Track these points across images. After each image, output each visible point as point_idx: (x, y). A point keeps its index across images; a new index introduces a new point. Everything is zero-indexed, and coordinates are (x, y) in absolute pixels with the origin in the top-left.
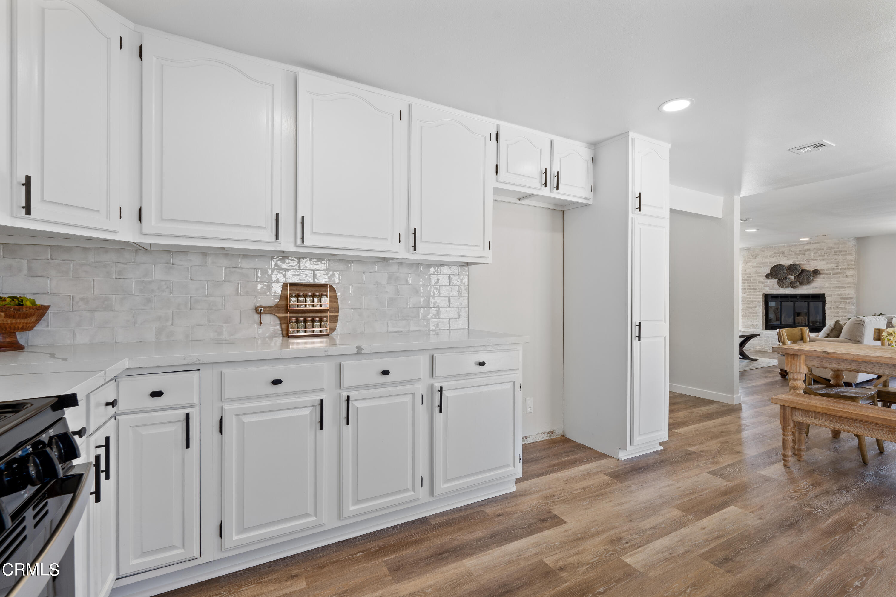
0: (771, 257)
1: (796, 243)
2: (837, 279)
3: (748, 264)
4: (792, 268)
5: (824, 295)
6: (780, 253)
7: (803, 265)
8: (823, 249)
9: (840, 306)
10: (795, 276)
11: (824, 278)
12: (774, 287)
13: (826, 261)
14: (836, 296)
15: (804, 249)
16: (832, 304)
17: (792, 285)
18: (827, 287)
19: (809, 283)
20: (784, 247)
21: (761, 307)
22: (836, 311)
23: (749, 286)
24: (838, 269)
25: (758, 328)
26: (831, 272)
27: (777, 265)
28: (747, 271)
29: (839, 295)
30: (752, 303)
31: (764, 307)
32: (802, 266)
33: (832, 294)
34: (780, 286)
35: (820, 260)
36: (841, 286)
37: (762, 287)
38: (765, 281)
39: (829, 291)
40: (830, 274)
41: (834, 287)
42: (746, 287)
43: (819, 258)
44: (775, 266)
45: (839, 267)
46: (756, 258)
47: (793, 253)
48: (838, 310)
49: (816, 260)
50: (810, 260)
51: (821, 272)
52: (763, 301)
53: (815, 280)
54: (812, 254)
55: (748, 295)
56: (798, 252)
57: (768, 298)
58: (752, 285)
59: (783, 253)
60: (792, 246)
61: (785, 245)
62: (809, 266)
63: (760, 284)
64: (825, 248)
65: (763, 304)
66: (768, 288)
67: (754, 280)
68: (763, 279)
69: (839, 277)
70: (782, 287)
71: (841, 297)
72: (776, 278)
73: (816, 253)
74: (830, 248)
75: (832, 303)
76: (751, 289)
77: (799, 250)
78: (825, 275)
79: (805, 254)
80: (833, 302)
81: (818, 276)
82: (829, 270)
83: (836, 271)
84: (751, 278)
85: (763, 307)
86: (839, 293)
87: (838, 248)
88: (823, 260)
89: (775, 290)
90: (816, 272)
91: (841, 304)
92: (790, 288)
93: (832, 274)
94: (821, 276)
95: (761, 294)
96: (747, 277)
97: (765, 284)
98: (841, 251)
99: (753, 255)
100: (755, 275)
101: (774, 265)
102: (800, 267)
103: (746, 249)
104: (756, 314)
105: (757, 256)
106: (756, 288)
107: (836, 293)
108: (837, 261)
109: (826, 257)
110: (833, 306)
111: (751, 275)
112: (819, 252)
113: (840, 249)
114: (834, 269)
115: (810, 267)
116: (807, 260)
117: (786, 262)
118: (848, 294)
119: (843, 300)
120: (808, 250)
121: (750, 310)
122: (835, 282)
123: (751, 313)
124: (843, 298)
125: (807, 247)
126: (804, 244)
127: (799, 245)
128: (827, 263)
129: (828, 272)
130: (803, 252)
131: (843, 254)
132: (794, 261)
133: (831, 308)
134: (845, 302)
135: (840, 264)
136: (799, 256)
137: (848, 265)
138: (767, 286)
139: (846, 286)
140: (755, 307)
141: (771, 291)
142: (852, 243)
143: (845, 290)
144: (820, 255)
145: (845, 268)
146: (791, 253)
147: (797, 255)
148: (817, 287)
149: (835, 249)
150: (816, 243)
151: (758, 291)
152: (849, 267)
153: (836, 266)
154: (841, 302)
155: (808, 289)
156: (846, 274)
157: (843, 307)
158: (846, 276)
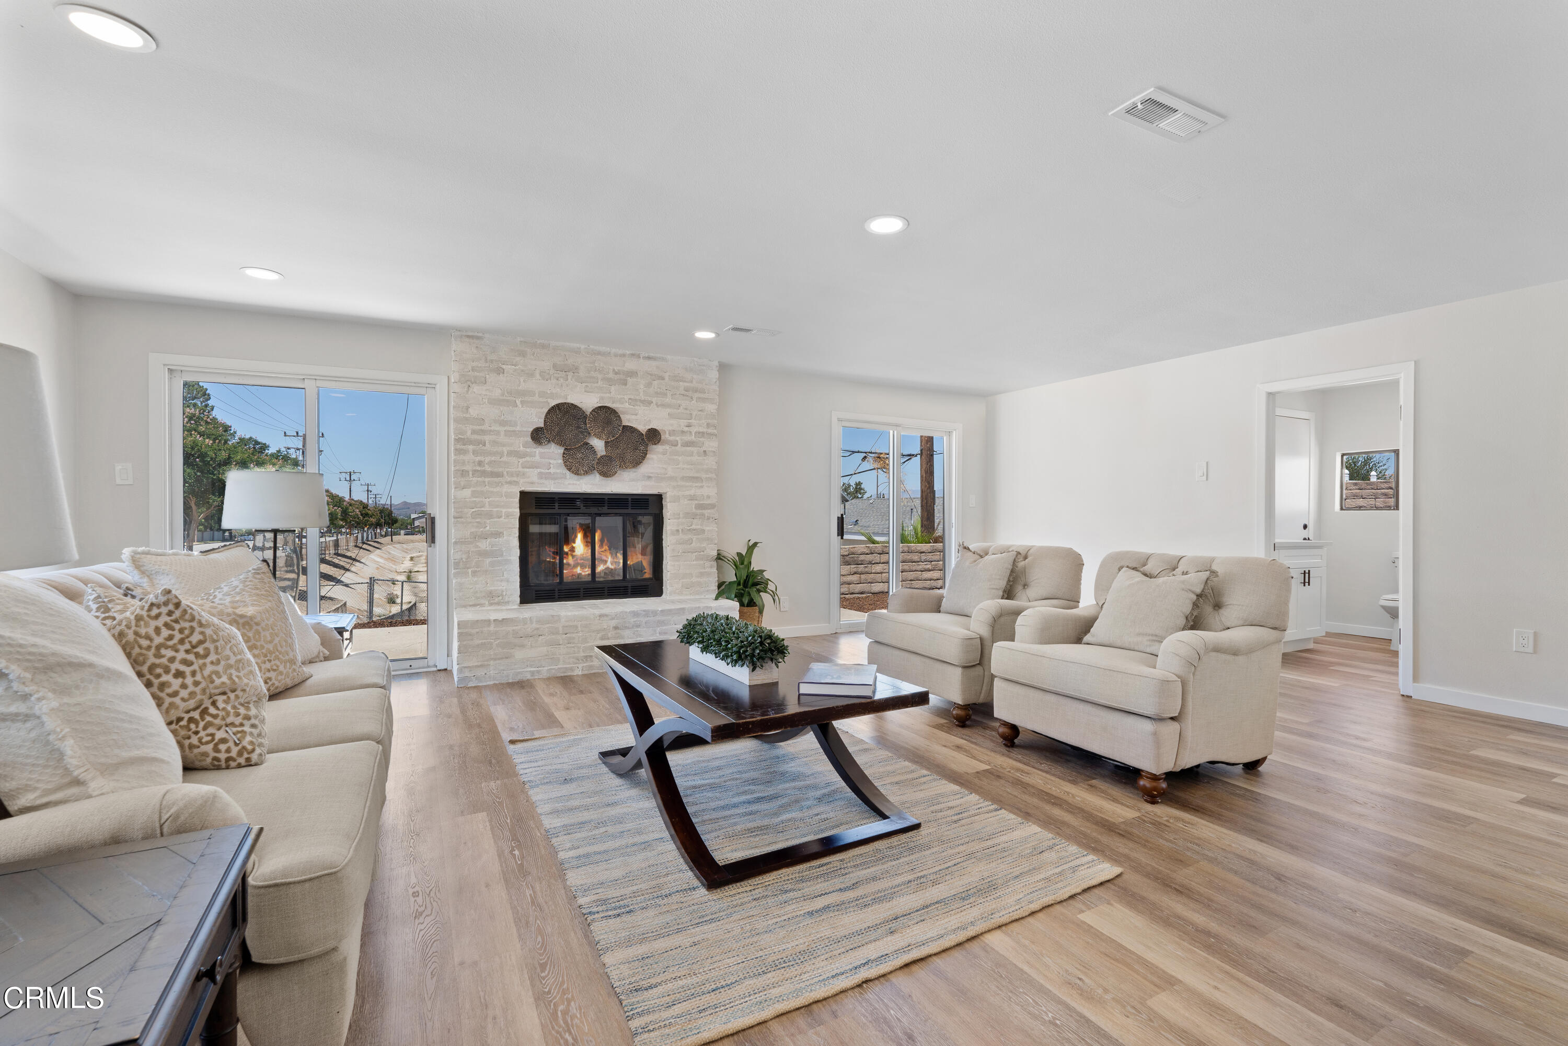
0: (545, 376)
2: (689, 458)
3: (476, 389)
4: (601, 418)
5: (661, 496)
6: (566, 370)
7: (624, 413)
8: (663, 379)
9: (694, 527)
10: (607, 443)
11: (664, 454)
12: (552, 471)
13: (669, 410)
14: (686, 502)
15: (625, 369)
16: (680, 520)
17: (602, 469)
18: (671, 478)
19: (636, 464)
20: (577, 352)
21: (516, 532)
22: (686, 537)
23: (480, 463)
24: (690, 432)
25: (508, 602)
26: (678, 439)
27: (563, 404)
28: (473, 412)
29: (692, 498)
30: (488, 521)
32: (623, 416)
33: (675, 496)
34: (568, 468)
35: (657, 405)
36: (695, 475)
37: (520, 469)
38: (528, 450)
39: (671, 487)
40: (676, 445)
41: (683, 478)
42: (468, 467)
43: (654, 400)
44: (557, 406)
45: (694, 430)
46: (500, 371)
47: (600, 376)
48: (690, 536)
49: (650, 403)
50: (636, 400)
51: (661, 437)
52: (518, 514)
53: (648, 456)
54: (642, 387)
55: (473, 494)
56: (611, 375)
57: (531, 505)
58: (487, 459)
59: (575, 369)
60: (599, 353)
61: (583, 347)
62: (633, 417)
63: (514, 460)
64: (667, 378)
65: (515, 527)
66: (537, 471)
67: (495, 443)
68: (523, 442)
69: (691, 454)
70: (577, 473)
71: (696, 502)
72: (560, 443)
73: (649, 385)
74: (676, 378)
75: (679, 518)
76: (484, 473)
77: (614, 370)
78: (667, 447)
79: (626, 385)
80: (681, 516)
81: (655, 445)
82: (672, 433)
83: (687, 438)
84: (487, 438)
86: (692, 492)
87: (692, 382)
88: (663, 405)
89: (556, 479)
90: (654, 436)
91: (695, 521)
92: (594, 477)
93: (679, 445)
94: (659, 448)
95: (516, 491)
96: (474, 432)
97: (528, 459)
98: (696, 391)
99: (492, 361)
100: (496, 427)
101: (553, 403)
102: (618, 416)
103: (468, 337)
104: (502, 555)
105: (504, 367)
106: (500, 470)
107: (687, 493)
108: (688, 412)
109: (668, 400)
110: (681, 527)
111: (485, 427)
112: (655, 383)
113: (695, 384)
114: (683, 432)
116: (632, 401)
117: (586, 398)
118: (708, 497)
119: (699, 511)
120: (633, 374)
121: (484, 545)
122: (685, 466)
123: (484, 554)
124: (700, 507)
125: (631, 365)
126: (624, 355)
127: (616, 355)
128: (671, 416)
129: (672, 438)
130: (622, 376)
131: (700, 398)
132: (602, 398)
133: (678, 531)
134: (703, 515)
135: (692, 421)
136: (613, 388)
137: (708, 425)
138: (533, 466)
139: (704, 476)
140: (498, 534)
141: (543, 481)
142: (714, 374)
143: (702, 487)
144: (657, 393)
145: (703, 433)
146: (593, 374)
147: (610, 382)
148: (649, 477)
149: (685, 381)
150: (649, 358)
151: (510, 483)
152: (710, 431)
153: (687, 426)
154: (694, 516)
155: (633, 480)
156: (704, 448)
157: (699, 527)
158: (705, 451)
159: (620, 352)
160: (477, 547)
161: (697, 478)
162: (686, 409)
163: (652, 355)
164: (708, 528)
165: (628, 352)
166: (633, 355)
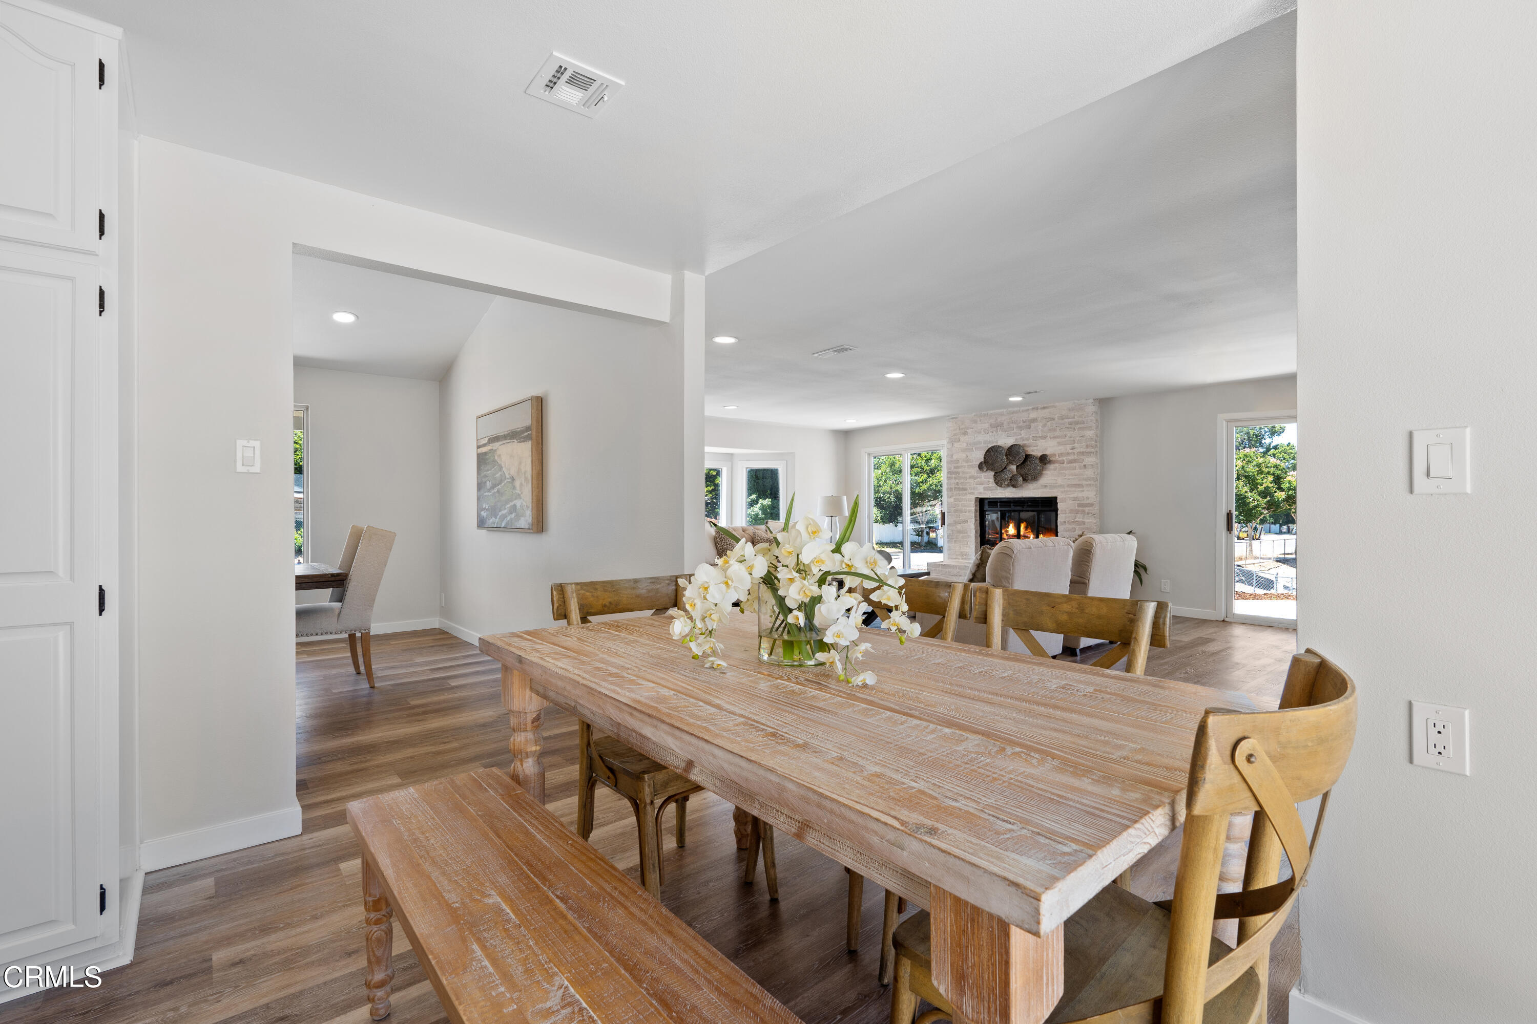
0: (986, 431)
1: (1018, 409)
2: (1073, 471)
3: (956, 445)
4: (1012, 451)
5: (1056, 498)
6: (997, 426)
7: (1029, 446)
8: (1054, 419)
9: (1077, 519)
10: (1017, 466)
11: (1055, 470)
12: (990, 485)
13: (1058, 440)
14: (1071, 502)
15: (1029, 418)
17: (1013, 484)
18: (1061, 486)
19: (1035, 478)
20: (1002, 414)
21: (973, 520)
22: (1071, 527)
23: (957, 484)
24: (1074, 453)
25: (970, 559)
26: (1064, 458)
27: (993, 447)
28: (955, 457)
29: (1075, 499)
30: (961, 514)
31: (978, 522)
32: (1026, 449)
33: (1065, 498)
34: (997, 484)
35: (1051, 438)
36: (1078, 483)
37: (975, 486)
38: (978, 475)
39: (1062, 492)
40: (1063, 463)
41: (1068, 486)
42: (953, 486)
43: (1048, 435)
44: (991, 448)
45: (1075, 451)
46: (966, 433)
47: (1015, 426)
49: (1046, 437)
50: (1037, 437)
51: (1052, 459)
52: (975, 510)
53: (1044, 472)
54: (1040, 427)
55: (955, 500)
56: (1021, 424)
57: (984, 505)
58: (961, 481)
59: (1001, 425)
60: (1014, 412)
61: (1005, 410)
62: (1035, 448)
63: (971, 481)
64: (1056, 419)
65: (975, 517)
66: (982, 486)
67: (963, 473)
68: (975, 471)
69: (1075, 468)
70: (1000, 486)
71: (1078, 502)
72: (992, 470)
73: (1045, 425)
74: (1063, 418)
76: (959, 489)
77: (1023, 420)
78: (1057, 465)
79: (1030, 428)
80: (1067, 512)
81: (1048, 465)
82: (1061, 455)
83: (1071, 457)
84: (960, 470)
85: (976, 521)
86: (1075, 495)
87: (1074, 418)
88: (1054, 437)
89: (992, 490)
90: (1044, 459)
91: (1078, 515)
92: (1011, 488)
93: (1065, 463)
94: (1052, 466)
95: (973, 497)
96: (955, 468)
97: (979, 479)
98: (1077, 423)
99: (962, 429)
100: (964, 464)
101: (990, 446)
102: (1024, 449)
103: (952, 418)
104: (967, 533)
105: (967, 431)
106: (966, 487)
107: (1072, 496)
108: (1072, 439)
109: (1058, 433)
110: (1067, 519)
111: (959, 465)
112: (1049, 423)
113: (1076, 419)
114: (1068, 453)
115: (1036, 451)
116: (1035, 438)
117: (1006, 441)
118: (1088, 498)
119: (1081, 509)
120: (1034, 420)
121: (959, 527)
122: (1070, 477)
123: (959, 532)
124: (1080, 505)
125: (1033, 415)
126: (1028, 410)
127: (1023, 411)
128: (1059, 444)
129: (1060, 459)
130: (1028, 423)
131: (1081, 428)
132: (1016, 439)
133: (1065, 522)
134: (1084, 511)
135: (1076, 445)
136: (1022, 432)
137: (1087, 446)
138: (981, 484)
139: (1084, 483)
140: (965, 522)
141: (986, 492)
142: (1091, 409)
143: (1083, 491)
144: (1050, 430)
145: (1083, 452)
146: (1012, 425)
147: (1020, 428)
148: (1046, 486)
149: (1069, 418)
150: (1044, 408)
151: (970, 493)
152: (1088, 450)
153: (1071, 449)
154: (1077, 512)
155: (1034, 489)
156: (1084, 463)
157: (1081, 520)
158: (1085, 465)
159: (1027, 408)
160: (956, 528)
161: (1079, 485)
162: (1071, 437)
163: (1045, 405)
164: (1088, 521)
165: (1031, 407)
166: (1033, 408)
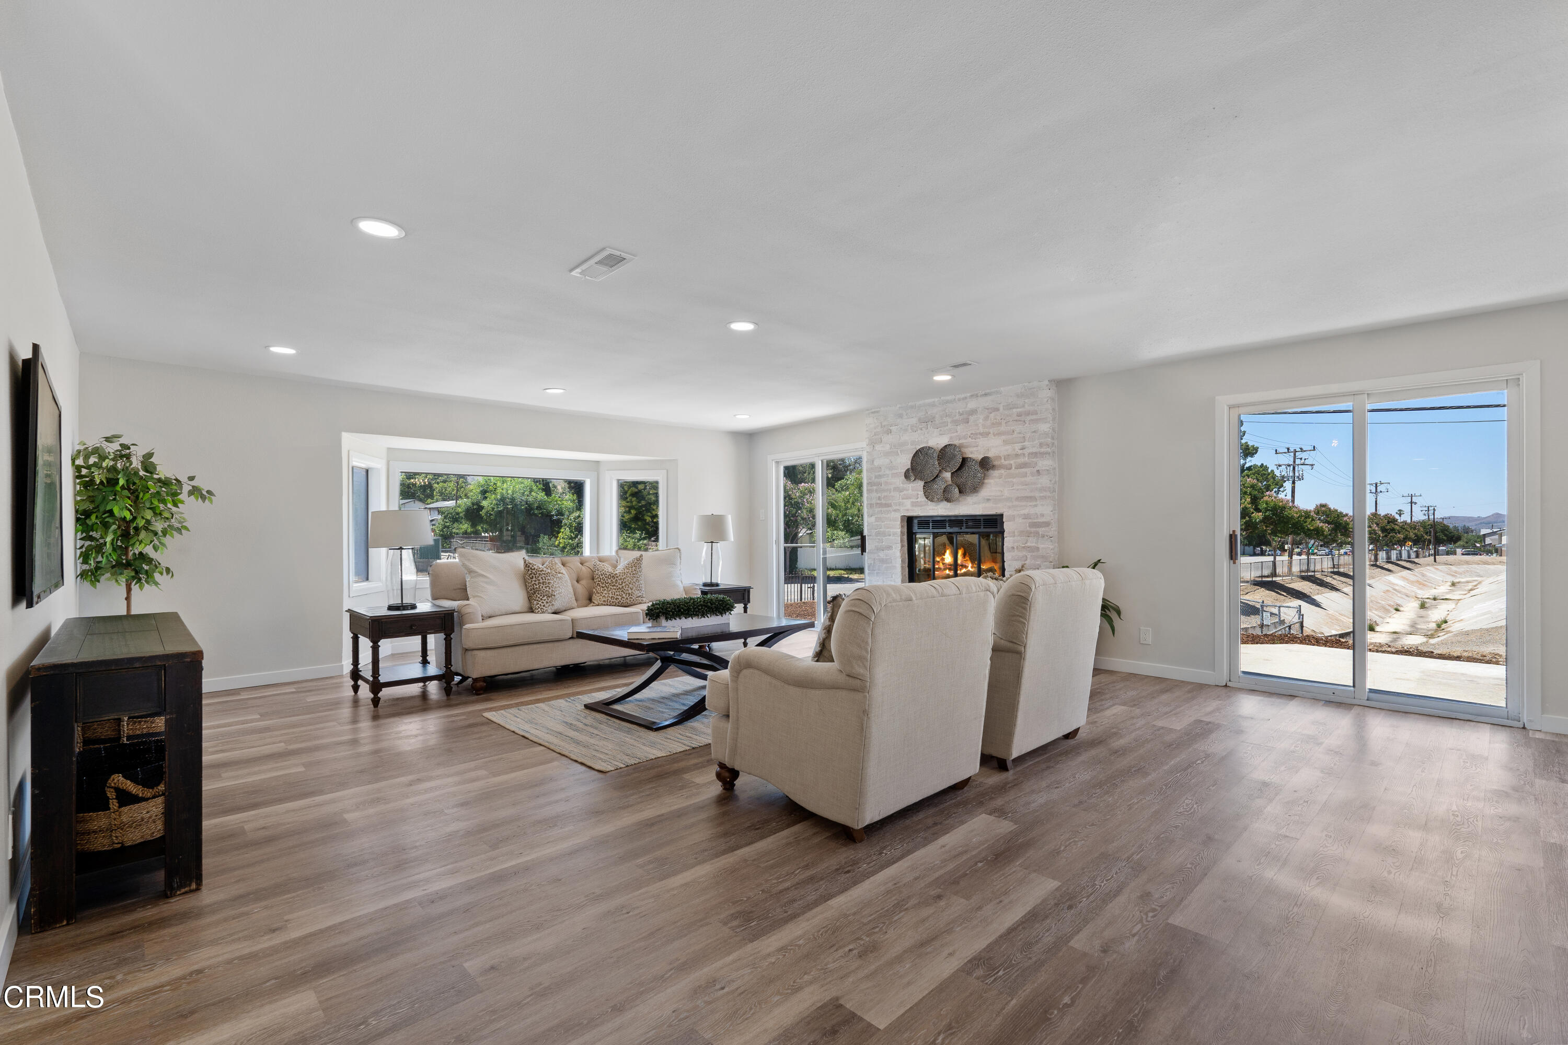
0: (913, 429)
1: (953, 397)
2: (1023, 479)
3: (878, 447)
4: (945, 454)
5: (1002, 515)
6: (927, 421)
7: (967, 447)
8: (998, 410)
9: (1029, 544)
10: (952, 474)
11: (1000, 477)
12: (919, 500)
13: (1003, 437)
14: (1021, 520)
15: (967, 409)
16: (1016, 538)
17: (947, 497)
18: (1008, 499)
19: (975, 489)
20: (933, 405)
21: (899, 545)
22: (1020, 554)
23: (879, 498)
24: (1024, 454)
26: (1012, 462)
27: (923, 448)
28: (876, 463)
29: (1026, 517)
30: (884, 538)
31: (906, 548)
32: (964, 450)
33: (1014, 516)
34: (927, 498)
35: (994, 435)
36: (1030, 494)
37: (900, 500)
38: (905, 486)
39: (1009, 507)
40: (1010, 469)
41: (1018, 499)
42: (874, 501)
43: (991, 431)
44: (919, 450)
45: (1026, 451)
46: (889, 432)
47: (949, 420)
48: (1024, 553)
49: (988, 434)
50: (976, 434)
51: (996, 463)
52: (902, 533)
53: (986, 481)
54: (981, 421)
55: (877, 519)
56: (957, 417)
57: (912, 526)
58: (883, 495)
59: (932, 419)
60: (947, 402)
61: (936, 400)
62: (975, 449)
63: (896, 494)
64: (1001, 408)
65: (902, 541)
66: (910, 501)
67: (886, 483)
68: (900, 481)
69: (1025, 475)
70: (932, 501)
71: (1030, 521)
72: (921, 479)
73: (987, 418)
74: (1009, 407)
75: (1014, 536)
76: (881, 505)
77: (959, 412)
78: (1002, 471)
79: (968, 423)
80: (1016, 533)
81: (991, 472)
82: (1007, 457)
83: (1021, 460)
84: (883, 480)
85: (902, 546)
86: (1026, 511)
87: (1024, 406)
88: (999, 434)
89: (921, 506)
90: (986, 464)
91: (1030, 539)
92: (945, 503)
93: (1013, 468)
94: (995, 473)
95: (898, 516)
96: (876, 477)
97: (905, 492)
98: (1028, 413)
99: (884, 426)
100: (887, 472)
101: (918, 447)
102: (960, 451)
103: (872, 413)
104: (891, 563)
105: (891, 428)
106: (890, 502)
107: (1023, 512)
108: (1022, 435)
109: (1003, 428)
110: (1016, 544)
111: (882, 473)
112: (992, 415)
113: (1027, 408)
114: (1017, 455)
115: (975, 454)
116: (974, 436)
117: (938, 441)
118: (1042, 515)
119: (1033, 530)
120: (973, 412)
121: (882, 555)
122: (1020, 487)
123: (883, 561)
124: (1034, 525)
125: (972, 405)
126: (966, 398)
127: (959, 400)
128: (1006, 442)
129: (1007, 462)
130: (965, 416)
131: (1032, 420)
132: (951, 438)
133: (1013, 548)
134: (1037, 533)
135: (1026, 443)
136: (959, 427)
137: (1041, 445)
138: (908, 498)
139: (1037, 494)
140: (889, 548)
141: (915, 508)
142: (1046, 394)
143: (1036, 506)
144: (993, 424)
145: (1036, 453)
146: (945, 419)
147: (956, 423)
148: (988, 500)
149: (1018, 408)
150: (986, 395)
151: (895, 511)
152: (1042, 450)
153: (1021, 449)
154: (1029, 534)
155: (975, 503)
156: (1037, 468)
157: (1034, 544)
158: (1038, 471)
159: (963, 396)
160: (879, 556)
161: (1031, 497)
162: (1020, 433)
163: (988, 391)
164: (1043, 546)
165: (969, 395)
166: (972, 396)
